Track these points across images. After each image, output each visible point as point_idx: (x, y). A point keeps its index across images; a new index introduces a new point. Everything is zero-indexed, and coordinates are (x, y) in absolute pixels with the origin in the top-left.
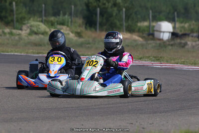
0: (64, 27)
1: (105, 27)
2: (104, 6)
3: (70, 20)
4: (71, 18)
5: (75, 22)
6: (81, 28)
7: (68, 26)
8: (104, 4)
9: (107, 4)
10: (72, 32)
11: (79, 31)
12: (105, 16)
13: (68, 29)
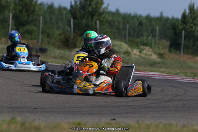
0: (147, 48)
1: (190, 51)
2: (191, 29)
3: (153, 41)
4: (155, 39)
5: (159, 44)
6: (164, 50)
7: (151, 47)
8: (192, 27)
9: (194, 27)
10: (155, 53)
11: (162, 52)
12: (192, 39)
13: (151, 50)
